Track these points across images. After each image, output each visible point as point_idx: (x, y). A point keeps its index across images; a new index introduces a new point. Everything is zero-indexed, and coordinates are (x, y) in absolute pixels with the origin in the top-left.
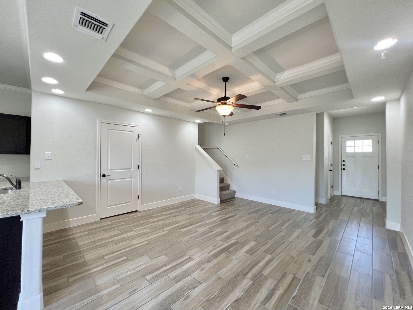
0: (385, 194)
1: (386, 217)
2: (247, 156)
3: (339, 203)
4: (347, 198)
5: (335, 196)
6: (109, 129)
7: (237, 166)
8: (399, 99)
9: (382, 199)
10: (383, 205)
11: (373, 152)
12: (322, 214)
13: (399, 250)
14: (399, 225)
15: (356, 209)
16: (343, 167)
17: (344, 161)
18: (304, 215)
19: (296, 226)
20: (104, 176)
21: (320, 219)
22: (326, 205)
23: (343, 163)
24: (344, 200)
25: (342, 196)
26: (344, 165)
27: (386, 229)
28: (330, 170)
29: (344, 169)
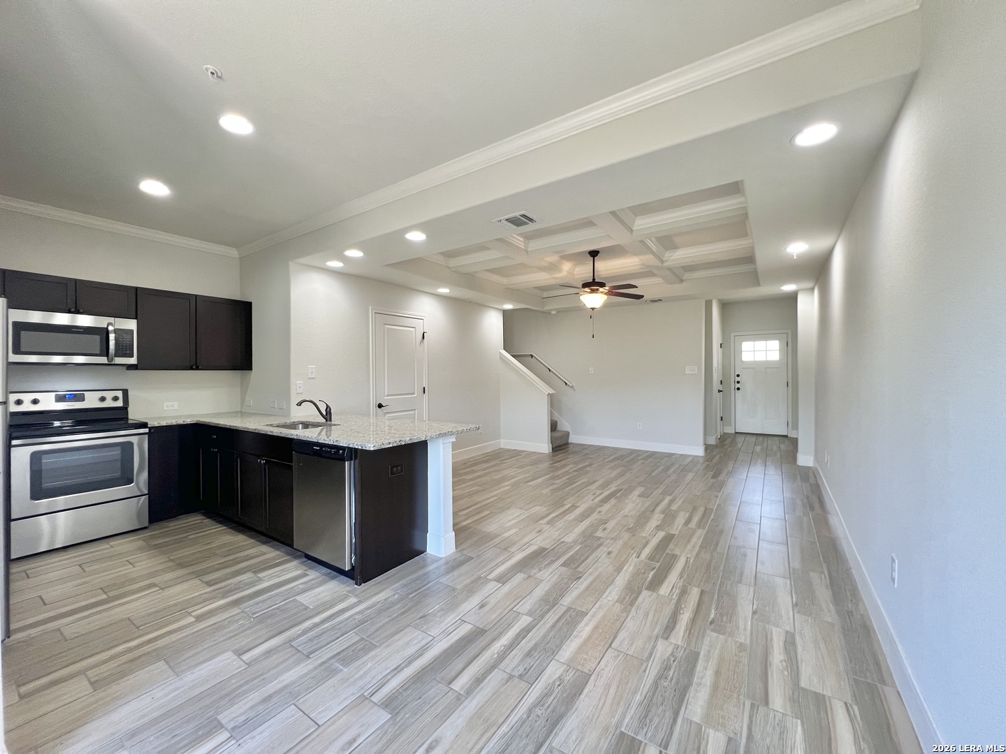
0: (795, 426)
1: (797, 452)
2: (591, 369)
3: (733, 443)
4: (744, 435)
5: (725, 434)
6: (385, 324)
7: (572, 386)
8: (813, 289)
9: (792, 434)
10: (794, 442)
11: (780, 360)
12: (714, 456)
13: (811, 482)
14: (812, 458)
15: (758, 448)
16: (738, 386)
17: (738, 376)
18: (690, 459)
19: (685, 470)
20: (380, 406)
21: (715, 461)
22: (716, 446)
23: (738, 379)
24: (740, 439)
25: (736, 433)
26: (738, 382)
27: (798, 466)
28: (720, 391)
29: (738, 389)
